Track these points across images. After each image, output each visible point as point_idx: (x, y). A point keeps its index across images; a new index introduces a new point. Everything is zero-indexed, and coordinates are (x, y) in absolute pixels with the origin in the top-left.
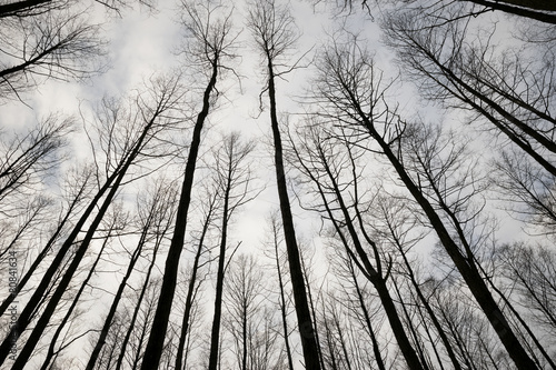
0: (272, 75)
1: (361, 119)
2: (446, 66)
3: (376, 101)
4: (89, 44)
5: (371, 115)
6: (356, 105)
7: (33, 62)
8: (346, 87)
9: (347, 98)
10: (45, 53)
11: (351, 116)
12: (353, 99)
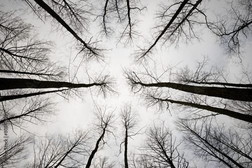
0: (127, 136)
1: (167, 159)
2: (204, 139)
3: (173, 151)
4: (51, 110)
5: (171, 157)
6: (164, 152)
7: (25, 115)
8: (159, 143)
9: (160, 148)
10: (32, 111)
11: (162, 157)
12: (163, 149)
